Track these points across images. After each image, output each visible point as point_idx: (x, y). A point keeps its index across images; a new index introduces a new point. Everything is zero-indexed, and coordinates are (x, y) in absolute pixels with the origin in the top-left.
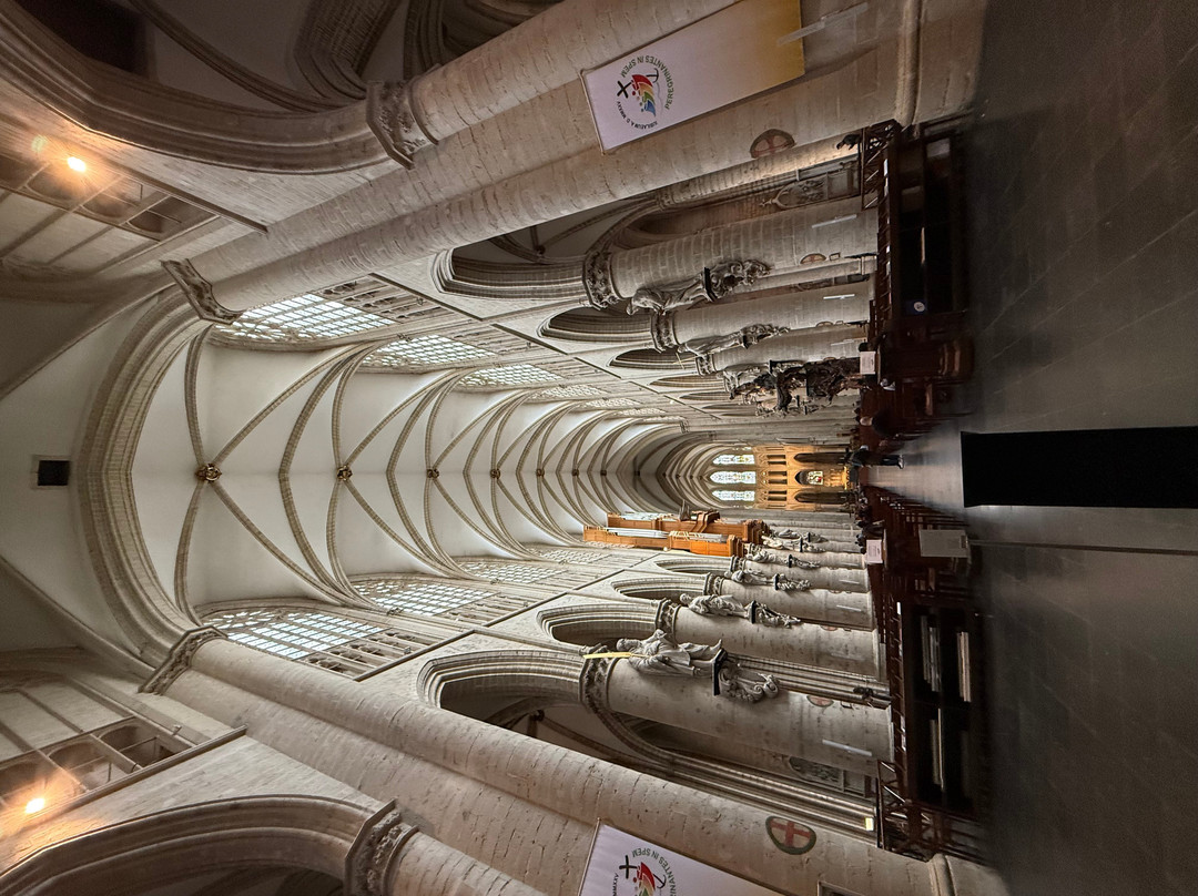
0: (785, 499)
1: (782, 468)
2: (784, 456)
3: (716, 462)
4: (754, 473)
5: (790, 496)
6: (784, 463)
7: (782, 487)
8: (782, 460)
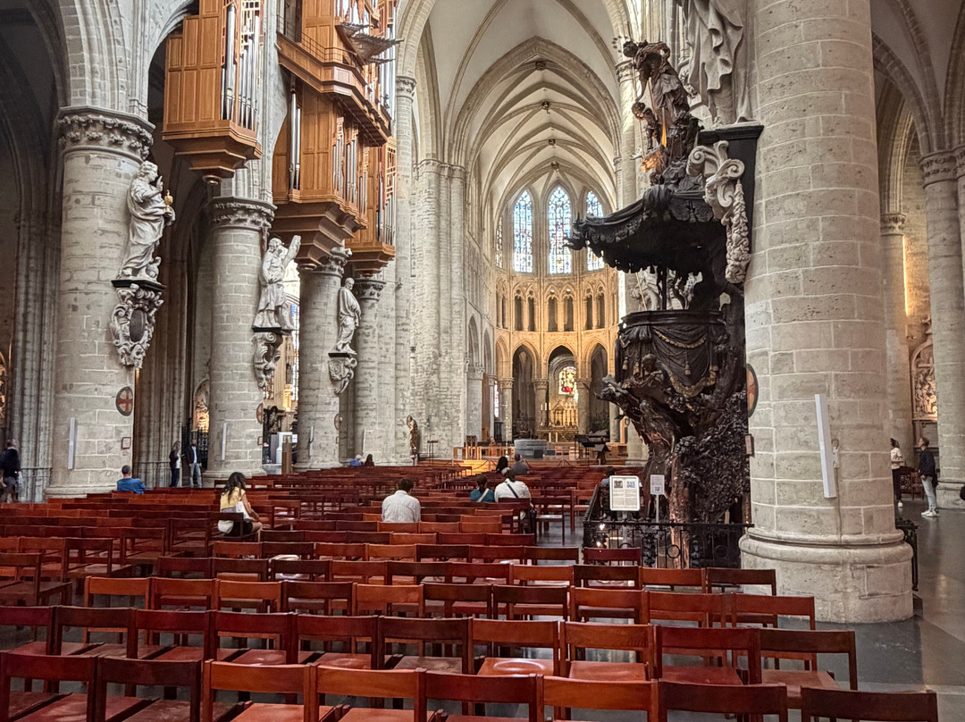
0: (519, 327)
1: (579, 321)
2: (601, 325)
3: (591, 196)
4: (569, 270)
5: (525, 337)
6: (589, 326)
7: (543, 320)
8: (595, 323)
